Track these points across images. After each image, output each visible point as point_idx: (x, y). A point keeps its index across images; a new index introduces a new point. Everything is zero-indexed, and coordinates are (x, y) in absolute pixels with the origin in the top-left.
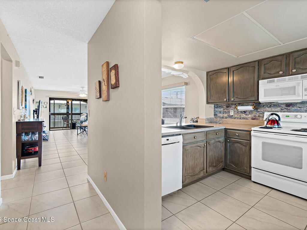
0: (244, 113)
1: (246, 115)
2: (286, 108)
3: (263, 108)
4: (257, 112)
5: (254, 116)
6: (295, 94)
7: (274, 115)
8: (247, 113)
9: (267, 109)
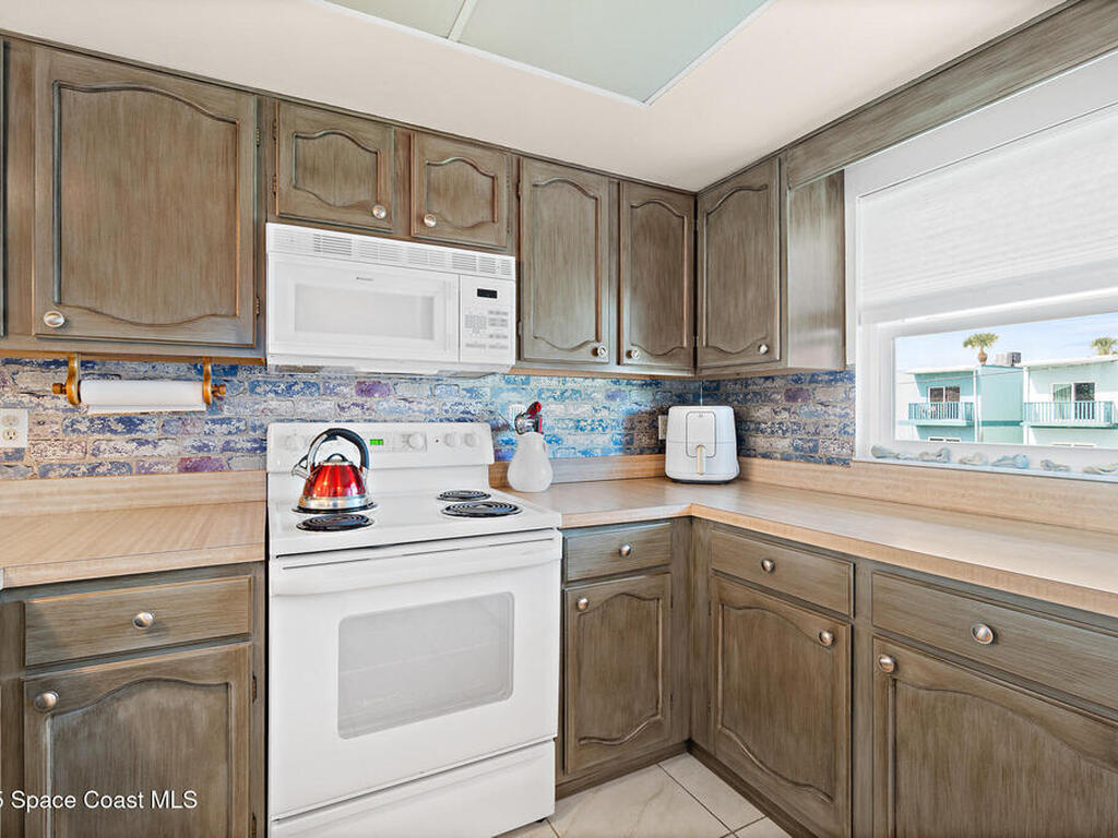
0: (120, 427)
1: (141, 443)
2: (360, 400)
3: (247, 398)
4: (214, 422)
5: (200, 449)
6: (431, 337)
7: (338, 437)
8: (150, 431)
9: (274, 404)
